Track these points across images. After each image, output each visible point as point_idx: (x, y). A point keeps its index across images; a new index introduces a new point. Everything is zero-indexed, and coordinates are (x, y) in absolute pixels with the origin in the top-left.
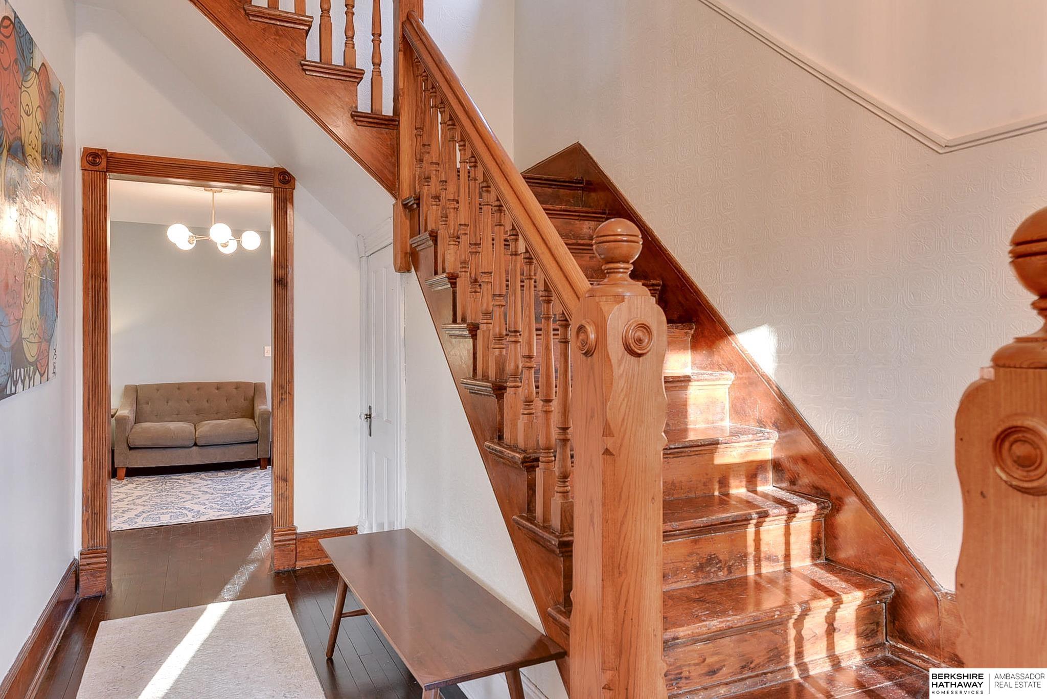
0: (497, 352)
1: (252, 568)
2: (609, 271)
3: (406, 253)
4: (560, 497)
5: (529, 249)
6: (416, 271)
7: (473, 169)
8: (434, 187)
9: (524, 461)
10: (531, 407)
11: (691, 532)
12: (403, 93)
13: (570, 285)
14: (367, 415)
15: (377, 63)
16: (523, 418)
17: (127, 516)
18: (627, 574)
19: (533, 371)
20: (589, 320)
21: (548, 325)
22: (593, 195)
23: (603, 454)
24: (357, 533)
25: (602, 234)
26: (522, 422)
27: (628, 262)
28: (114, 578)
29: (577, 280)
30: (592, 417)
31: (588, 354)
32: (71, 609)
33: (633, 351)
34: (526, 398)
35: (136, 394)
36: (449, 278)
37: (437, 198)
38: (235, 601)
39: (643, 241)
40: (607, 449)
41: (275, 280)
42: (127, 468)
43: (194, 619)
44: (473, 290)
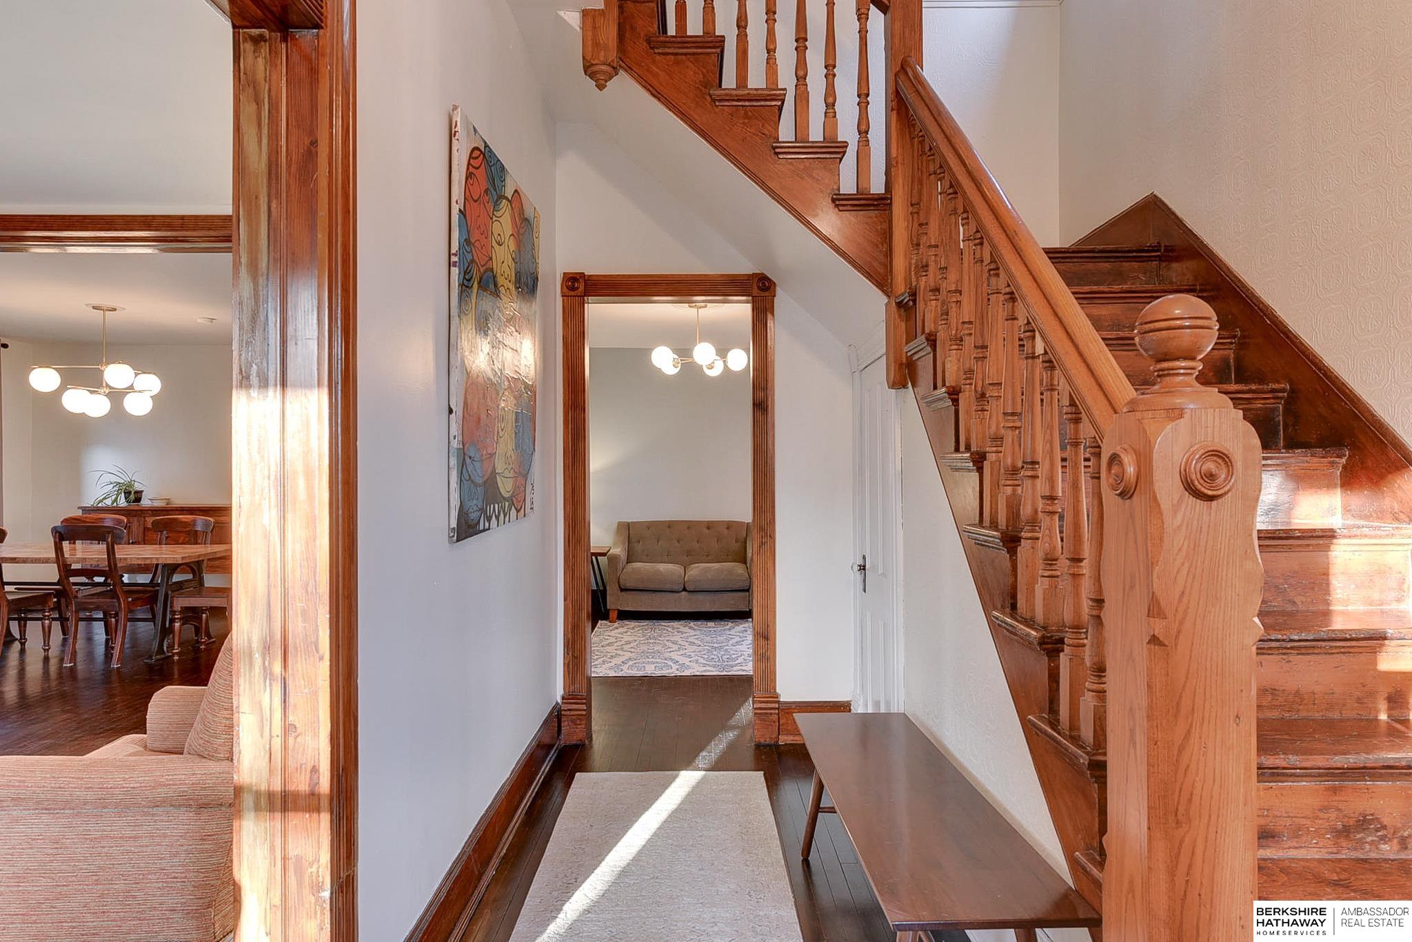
0: (1009, 490)
1: (731, 735)
2: (1161, 373)
3: (901, 364)
4: (1093, 697)
5: (1048, 350)
6: (913, 386)
7: (979, 247)
8: (931, 278)
9: (1043, 642)
10: (1055, 567)
11: (1327, 775)
12: (897, 163)
13: (1106, 396)
14: (860, 566)
15: (863, 131)
16: (1042, 582)
17: (614, 661)
18: (1190, 827)
19: (1056, 517)
20: (1125, 446)
21: (1076, 453)
22: (1175, 265)
23: (1148, 643)
24: (850, 711)
25: (1149, 320)
26: (1040, 587)
27: (1193, 359)
28: (595, 727)
29: (1115, 388)
30: (1132, 587)
31: (1125, 494)
32: (552, 755)
33: (1199, 491)
34: (1047, 554)
35: (630, 533)
36: (948, 394)
37: (936, 290)
38: (708, 772)
39: (1220, 325)
40: (1154, 635)
41: (754, 404)
42: (619, 611)
43: (665, 786)
44: (980, 408)
